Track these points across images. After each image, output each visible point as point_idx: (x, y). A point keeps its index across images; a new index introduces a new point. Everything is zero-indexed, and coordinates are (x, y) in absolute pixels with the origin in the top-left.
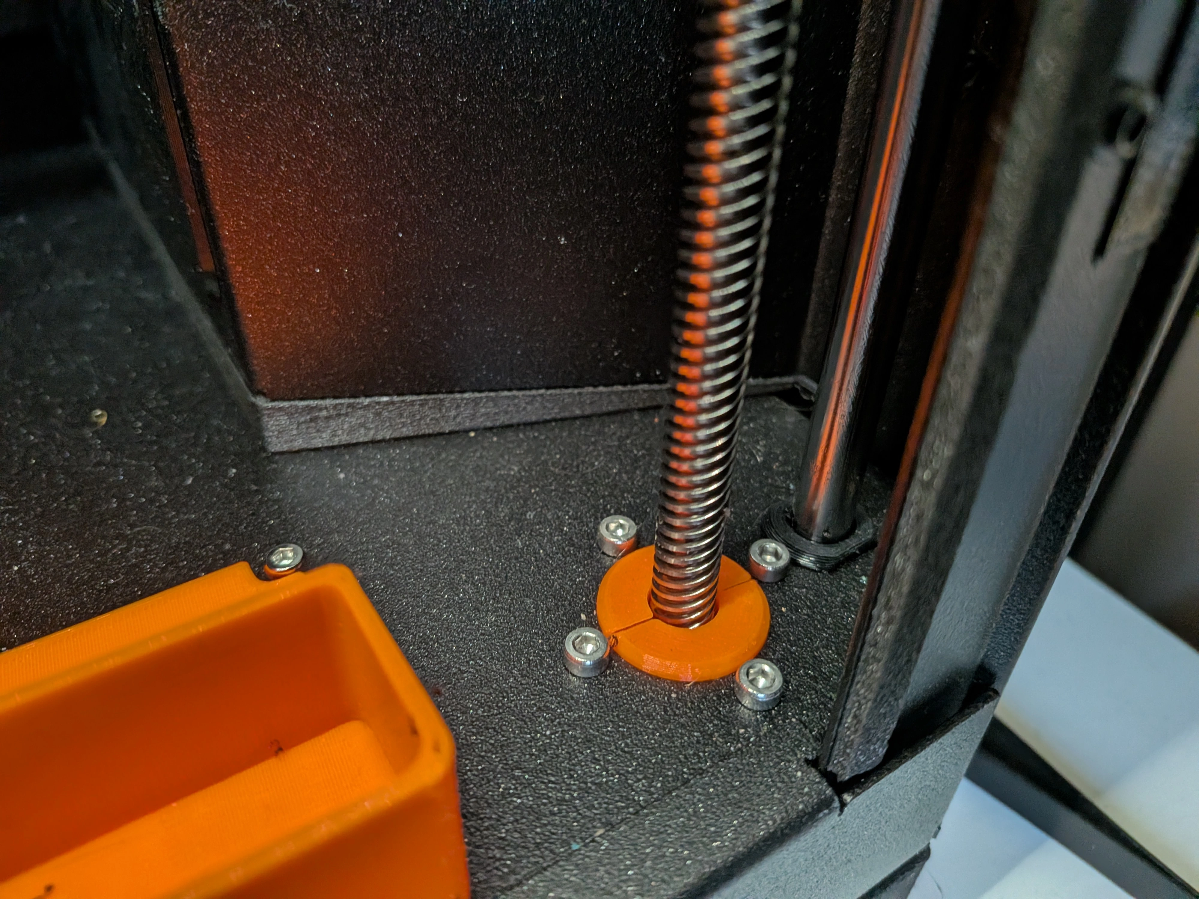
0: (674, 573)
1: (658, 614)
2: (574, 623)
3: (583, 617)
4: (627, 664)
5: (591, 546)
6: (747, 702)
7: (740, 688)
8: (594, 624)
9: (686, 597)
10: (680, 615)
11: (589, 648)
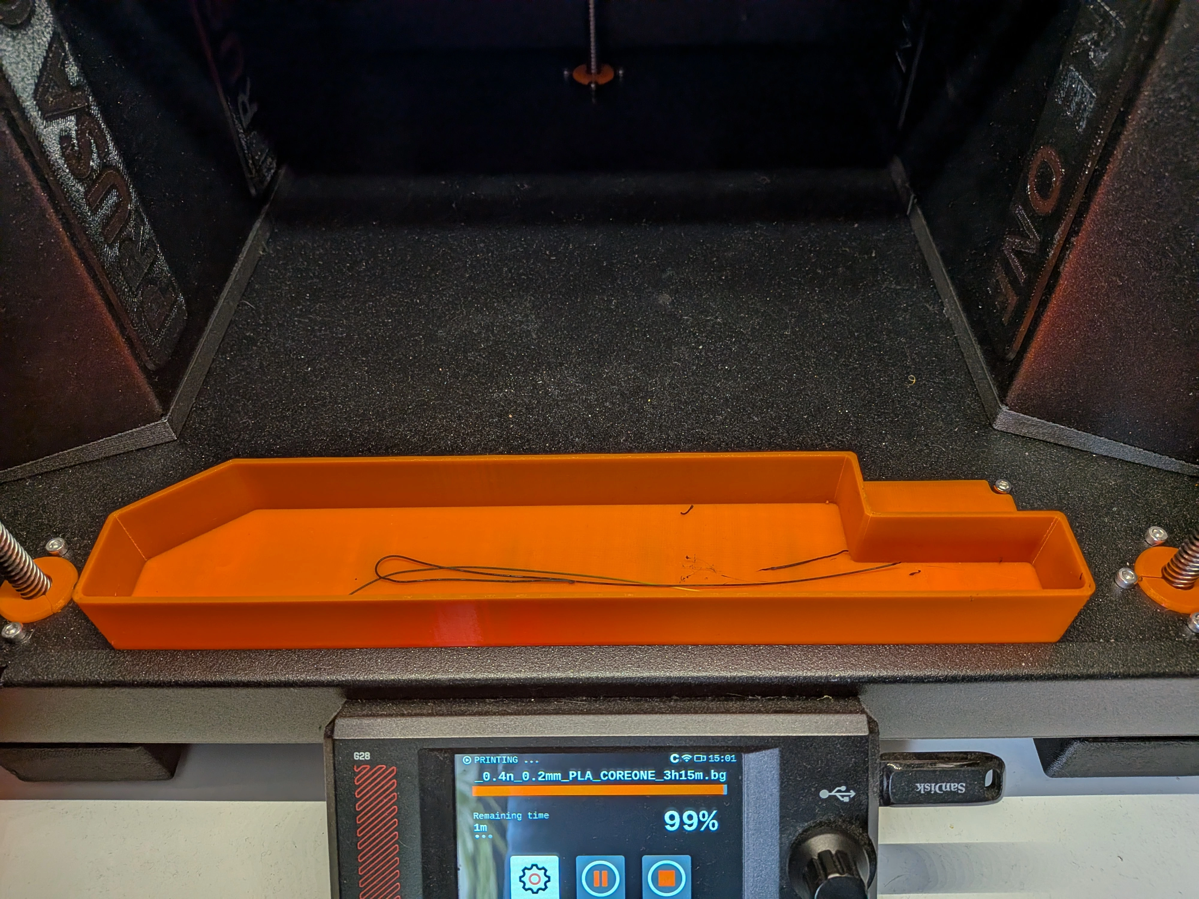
0: (1181, 566)
1: (1164, 577)
2: (1122, 565)
3: (1128, 564)
4: (1142, 590)
5: (1140, 535)
6: (1191, 626)
7: (1191, 620)
8: (1132, 568)
9: (1181, 577)
10: (1173, 582)
11: (1128, 577)
